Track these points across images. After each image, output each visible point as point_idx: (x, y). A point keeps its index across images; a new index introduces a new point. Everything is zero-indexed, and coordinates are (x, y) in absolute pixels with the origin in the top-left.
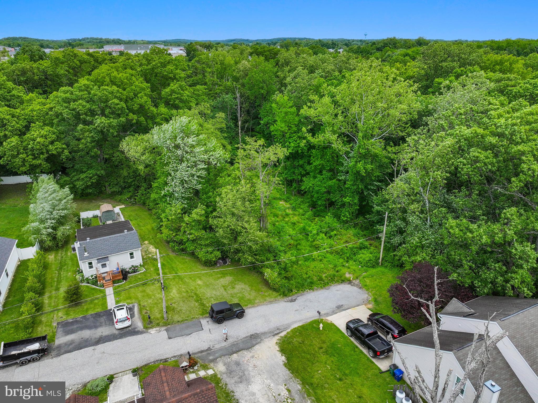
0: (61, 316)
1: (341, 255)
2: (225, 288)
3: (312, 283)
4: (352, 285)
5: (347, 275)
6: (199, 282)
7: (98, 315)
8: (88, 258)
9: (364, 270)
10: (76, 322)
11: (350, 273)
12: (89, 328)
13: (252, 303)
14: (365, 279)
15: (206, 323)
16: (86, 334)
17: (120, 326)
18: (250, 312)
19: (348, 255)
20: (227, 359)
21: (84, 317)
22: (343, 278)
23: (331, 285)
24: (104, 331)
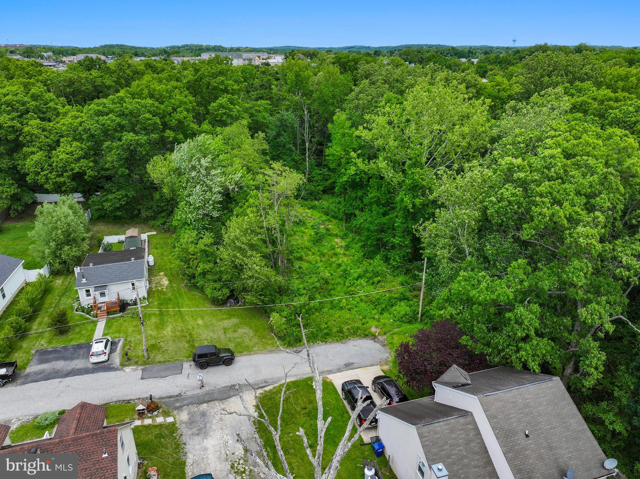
0: (43, 343)
1: (376, 305)
2: (225, 330)
3: (327, 334)
4: (375, 342)
5: (373, 330)
6: (200, 322)
7: (80, 346)
8: (85, 285)
9: (397, 325)
10: (55, 351)
11: (377, 327)
12: (65, 358)
13: (248, 350)
14: (394, 336)
15: (188, 367)
16: (60, 365)
17: (94, 359)
18: (241, 361)
19: (383, 306)
20: (194, 408)
21: (65, 348)
22: (366, 333)
23: (350, 339)
24: (78, 364)
